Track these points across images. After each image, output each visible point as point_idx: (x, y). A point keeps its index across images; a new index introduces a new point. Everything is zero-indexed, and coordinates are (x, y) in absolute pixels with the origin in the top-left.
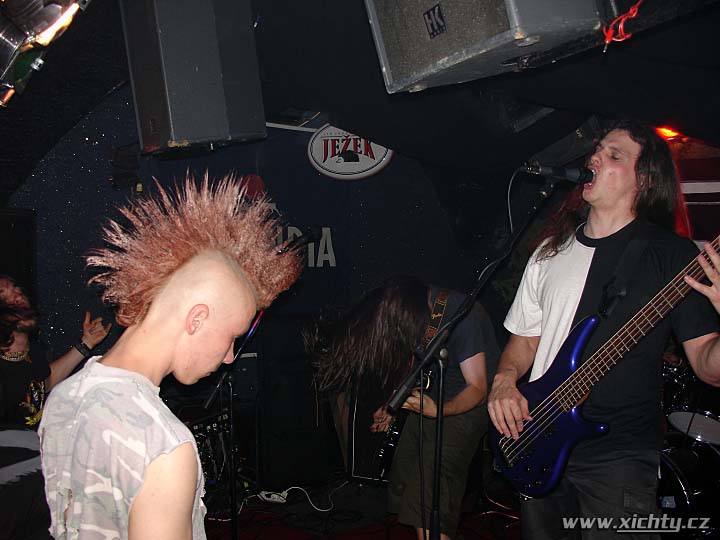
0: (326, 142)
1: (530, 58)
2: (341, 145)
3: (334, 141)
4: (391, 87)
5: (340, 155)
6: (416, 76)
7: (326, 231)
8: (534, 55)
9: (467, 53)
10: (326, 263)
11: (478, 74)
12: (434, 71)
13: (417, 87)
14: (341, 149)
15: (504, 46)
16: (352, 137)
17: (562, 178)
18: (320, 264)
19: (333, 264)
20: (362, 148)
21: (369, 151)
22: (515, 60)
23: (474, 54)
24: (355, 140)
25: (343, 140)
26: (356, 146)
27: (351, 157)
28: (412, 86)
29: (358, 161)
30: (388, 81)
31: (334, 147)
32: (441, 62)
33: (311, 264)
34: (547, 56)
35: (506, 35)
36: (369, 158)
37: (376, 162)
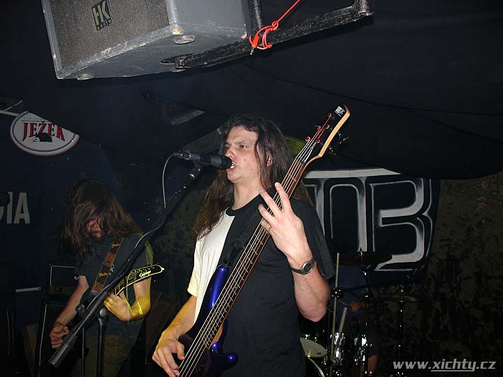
0: (26, 125)
1: (186, 59)
2: (38, 128)
3: (32, 125)
4: (60, 73)
5: (37, 136)
6: (84, 63)
8: (189, 56)
9: (129, 44)
11: (140, 70)
12: (98, 60)
13: (85, 75)
14: (38, 131)
15: (162, 42)
16: (47, 122)
20: (55, 132)
21: (60, 135)
22: (173, 60)
23: (135, 46)
24: (50, 125)
25: (40, 125)
26: (51, 130)
27: (45, 138)
28: (79, 73)
29: (51, 141)
30: (58, 68)
31: (33, 129)
32: (104, 52)
34: (200, 58)
35: (165, 31)
36: (60, 140)
37: (66, 143)
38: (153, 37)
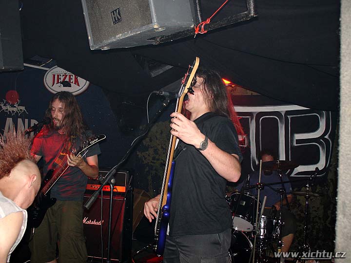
0: (54, 76)
1: (161, 38)
2: (62, 78)
3: (58, 76)
5: (61, 83)
6: (106, 42)
8: (163, 37)
9: (131, 33)
11: (135, 44)
12: (114, 40)
14: (62, 80)
15: (149, 31)
16: (68, 73)
20: (73, 80)
21: (76, 82)
22: (153, 38)
23: (134, 34)
24: (70, 76)
25: (63, 75)
26: (70, 79)
27: (67, 84)
28: (103, 47)
29: (71, 87)
30: (91, 44)
31: (58, 79)
32: (118, 36)
34: (169, 38)
35: (150, 26)
36: (76, 86)
37: (80, 88)
38: (144, 29)
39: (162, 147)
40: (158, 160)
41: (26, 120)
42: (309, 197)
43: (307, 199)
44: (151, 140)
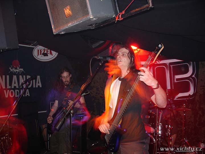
0: (38, 50)
1: (95, 25)
2: (43, 51)
3: (40, 50)
5: (42, 54)
6: (62, 29)
7: (38, 77)
8: (96, 24)
9: (77, 22)
10: (39, 86)
11: (80, 29)
12: (67, 27)
13: (62, 32)
14: (43, 53)
15: (87, 21)
16: (46, 49)
17: (105, 60)
18: (37, 87)
19: (41, 86)
20: (49, 52)
21: (51, 53)
22: (91, 25)
23: (79, 23)
24: (47, 50)
25: (43, 50)
26: (47, 52)
27: (45, 55)
28: (61, 32)
29: (48, 56)
30: (54, 31)
31: (41, 52)
32: (69, 25)
33: (34, 87)
34: (100, 24)
35: (88, 17)
36: (51, 55)
37: (53, 56)
38: (84, 19)
39: (101, 87)
40: (99, 94)
41: (24, 76)
42: (185, 111)
43: (184, 112)
44: (94, 83)
